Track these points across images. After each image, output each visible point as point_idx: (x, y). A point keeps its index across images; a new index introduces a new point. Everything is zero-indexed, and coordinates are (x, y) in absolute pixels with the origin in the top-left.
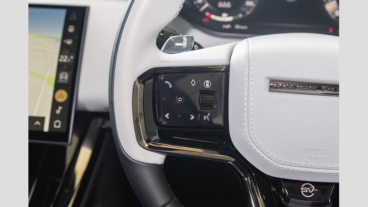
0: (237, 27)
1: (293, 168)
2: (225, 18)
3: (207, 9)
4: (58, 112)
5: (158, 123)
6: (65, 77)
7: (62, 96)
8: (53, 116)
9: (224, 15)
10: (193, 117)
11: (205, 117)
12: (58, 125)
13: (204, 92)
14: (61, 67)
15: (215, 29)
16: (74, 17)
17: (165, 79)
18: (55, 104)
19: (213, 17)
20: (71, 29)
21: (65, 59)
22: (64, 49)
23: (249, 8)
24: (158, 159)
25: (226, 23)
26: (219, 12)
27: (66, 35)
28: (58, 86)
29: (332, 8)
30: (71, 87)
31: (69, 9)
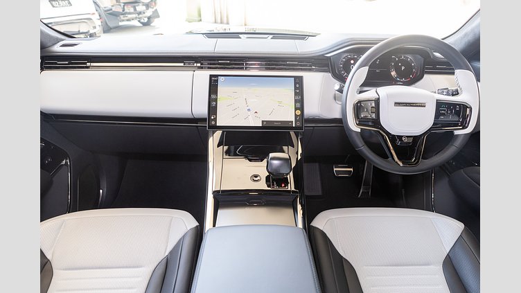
4: (298, 119)
6: (298, 105)
7: (299, 112)
8: (296, 120)
12: (298, 124)
14: (296, 101)
16: (297, 81)
18: (296, 116)
20: (297, 86)
21: (297, 98)
22: (296, 94)
27: (296, 88)
28: (296, 109)
29: (393, 73)
30: (302, 109)
31: (295, 77)
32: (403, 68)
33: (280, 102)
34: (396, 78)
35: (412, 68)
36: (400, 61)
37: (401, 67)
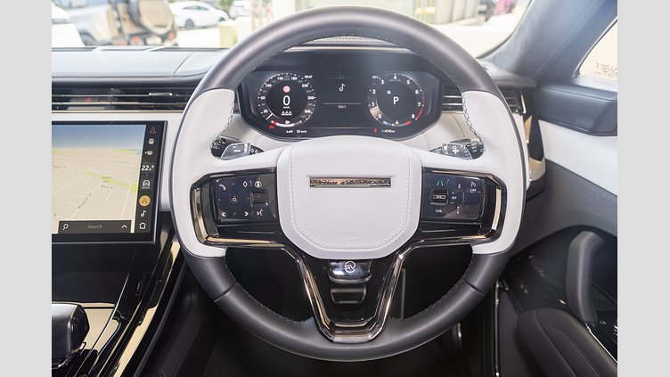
0: (298, 131)
1: (334, 250)
2: (288, 124)
3: (272, 118)
4: (142, 215)
5: (217, 222)
6: (147, 184)
7: (146, 200)
8: (138, 219)
9: (287, 122)
10: (247, 214)
11: (258, 213)
12: (143, 227)
13: (256, 191)
14: (143, 175)
15: (280, 134)
16: (153, 131)
17: (220, 183)
18: (139, 208)
19: (278, 124)
20: (151, 142)
21: (147, 168)
22: (145, 159)
23: (307, 115)
24: (220, 252)
25: (289, 129)
26: (283, 119)
27: (146, 147)
28: (141, 193)
29: (375, 111)
30: (153, 192)
31: (149, 124)
32: (396, 100)
33: (106, 179)
34: (382, 120)
35: (415, 99)
36: (389, 85)
37: (392, 96)
